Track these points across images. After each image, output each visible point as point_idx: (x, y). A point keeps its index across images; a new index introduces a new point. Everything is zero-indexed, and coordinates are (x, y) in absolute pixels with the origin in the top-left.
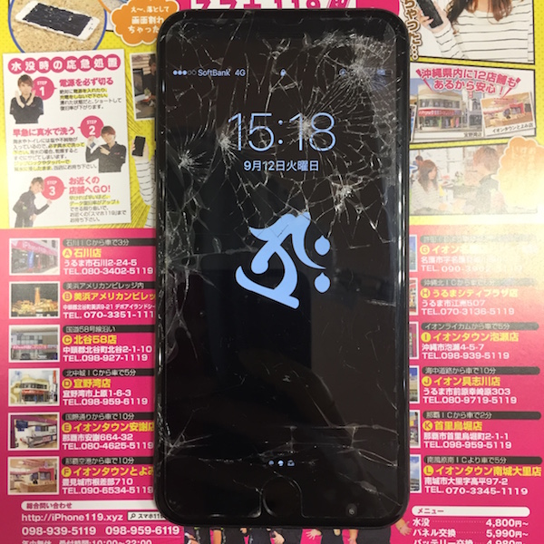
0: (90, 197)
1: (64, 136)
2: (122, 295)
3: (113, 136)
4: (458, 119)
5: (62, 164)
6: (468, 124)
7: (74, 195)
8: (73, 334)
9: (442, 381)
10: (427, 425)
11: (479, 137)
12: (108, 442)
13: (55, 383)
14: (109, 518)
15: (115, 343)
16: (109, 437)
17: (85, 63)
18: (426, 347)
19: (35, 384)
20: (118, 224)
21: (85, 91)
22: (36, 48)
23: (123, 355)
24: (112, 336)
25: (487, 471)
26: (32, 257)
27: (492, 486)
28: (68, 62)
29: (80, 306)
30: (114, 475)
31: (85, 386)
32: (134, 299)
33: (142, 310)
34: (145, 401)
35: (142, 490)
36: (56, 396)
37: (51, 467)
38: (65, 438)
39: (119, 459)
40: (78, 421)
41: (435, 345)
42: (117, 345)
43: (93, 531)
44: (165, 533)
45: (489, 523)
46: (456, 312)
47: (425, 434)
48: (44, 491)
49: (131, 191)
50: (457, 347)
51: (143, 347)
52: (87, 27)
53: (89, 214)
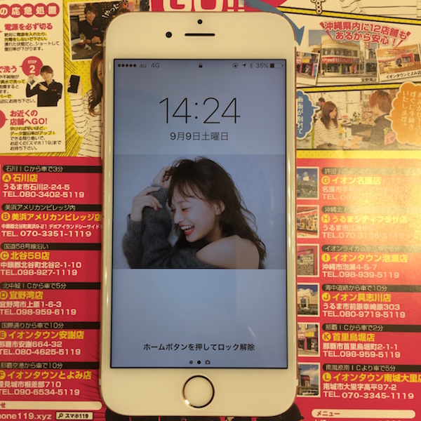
0: (29, 128)
1: (7, 74)
2: (56, 216)
3: (51, 75)
5: (4, 98)
6: (365, 70)
7: (14, 126)
9: (340, 297)
10: (326, 336)
11: (375, 82)
12: (40, 348)
15: (48, 259)
18: (325, 267)
20: (54, 153)
24: (46, 253)
25: (379, 378)
27: (383, 391)
28: (13, 9)
29: (17, 225)
30: (44, 378)
32: (66, 219)
35: (69, 392)
40: (13, 329)
41: (334, 265)
46: (352, 235)
47: (324, 344)
50: (353, 267)
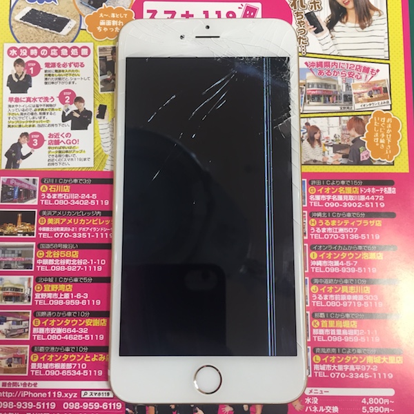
4: (335, 97)
8: (45, 250)
13: (29, 287)
14: (66, 395)
16: (69, 330)
17: (64, 52)
19: (14, 288)
21: (63, 71)
22: (29, 40)
23: (83, 266)
26: (16, 191)
31: (53, 290)
33: (99, 232)
34: (98, 303)
36: (29, 297)
37: (22, 354)
38: (35, 330)
39: (76, 348)
42: (79, 258)
43: (53, 406)
44: (110, 408)
45: (364, 401)
48: (16, 373)
49: (94, 144)
51: (98, 260)
52: (67, 26)
53: (62, 160)
